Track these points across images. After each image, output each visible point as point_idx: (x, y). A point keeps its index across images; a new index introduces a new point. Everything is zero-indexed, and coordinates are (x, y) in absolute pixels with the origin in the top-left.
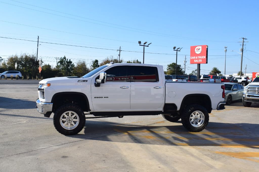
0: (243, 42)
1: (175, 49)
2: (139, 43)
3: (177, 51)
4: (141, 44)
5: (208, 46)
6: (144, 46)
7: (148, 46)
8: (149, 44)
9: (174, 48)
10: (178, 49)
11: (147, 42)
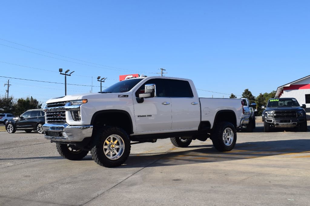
0: (162, 73)
1: (99, 80)
2: (60, 71)
3: (101, 81)
4: (62, 73)
5: (139, 75)
6: (66, 75)
7: (70, 75)
8: (71, 73)
9: (99, 78)
10: (102, 79)
11: (69, 70)
